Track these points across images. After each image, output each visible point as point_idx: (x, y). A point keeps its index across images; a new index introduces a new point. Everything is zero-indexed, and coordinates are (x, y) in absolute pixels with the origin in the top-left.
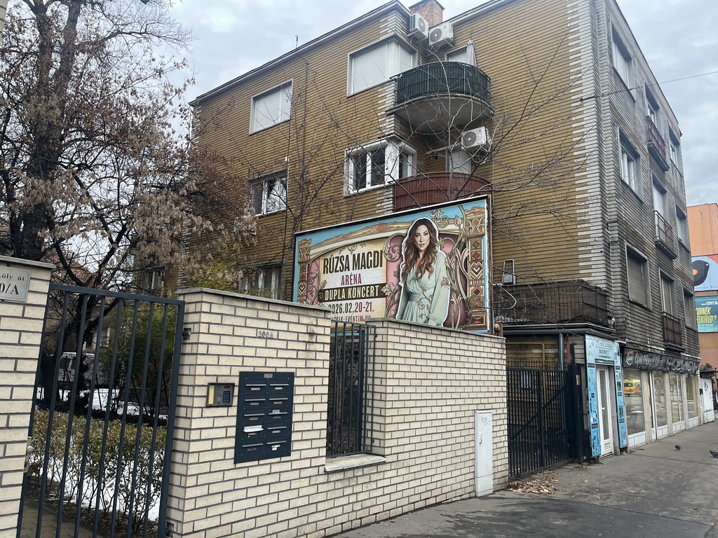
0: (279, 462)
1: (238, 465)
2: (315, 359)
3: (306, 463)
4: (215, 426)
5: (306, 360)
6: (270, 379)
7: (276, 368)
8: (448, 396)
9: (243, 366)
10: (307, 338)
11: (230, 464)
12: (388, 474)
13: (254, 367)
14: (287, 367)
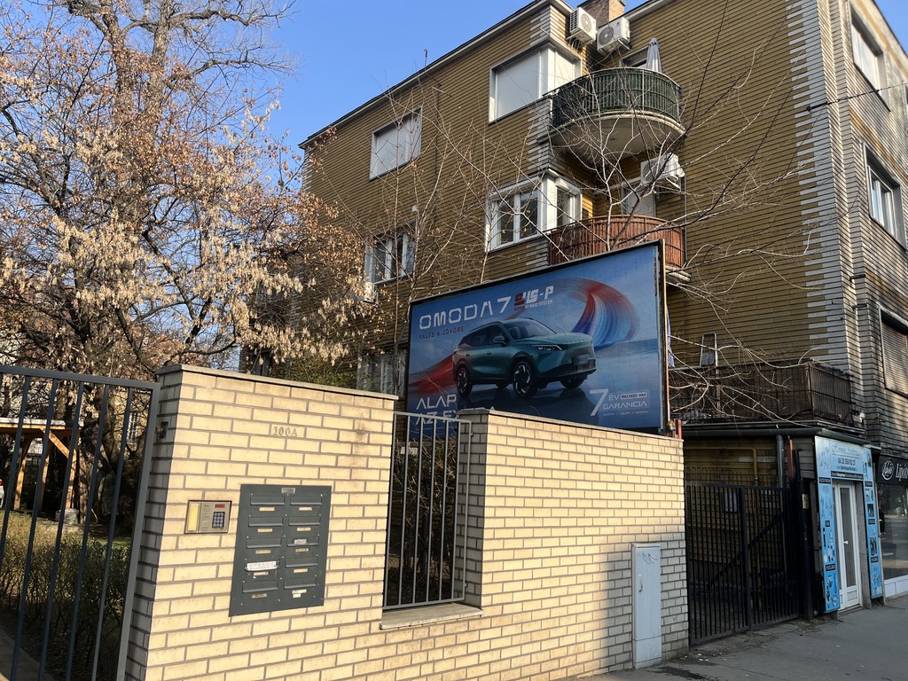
0: (304, 616)
1: (236, 619)
2: (367, 468)
3: (351, 617)
4: (199, 561)
5: (351, 468)
6: (292, 495)
7: (301, 479)
8: (588, 522)
9: (246, 476)
10: (353, 437)
11: (224, 617)
12: (485, 635)
13: (265, 478)
14: (319, 479)
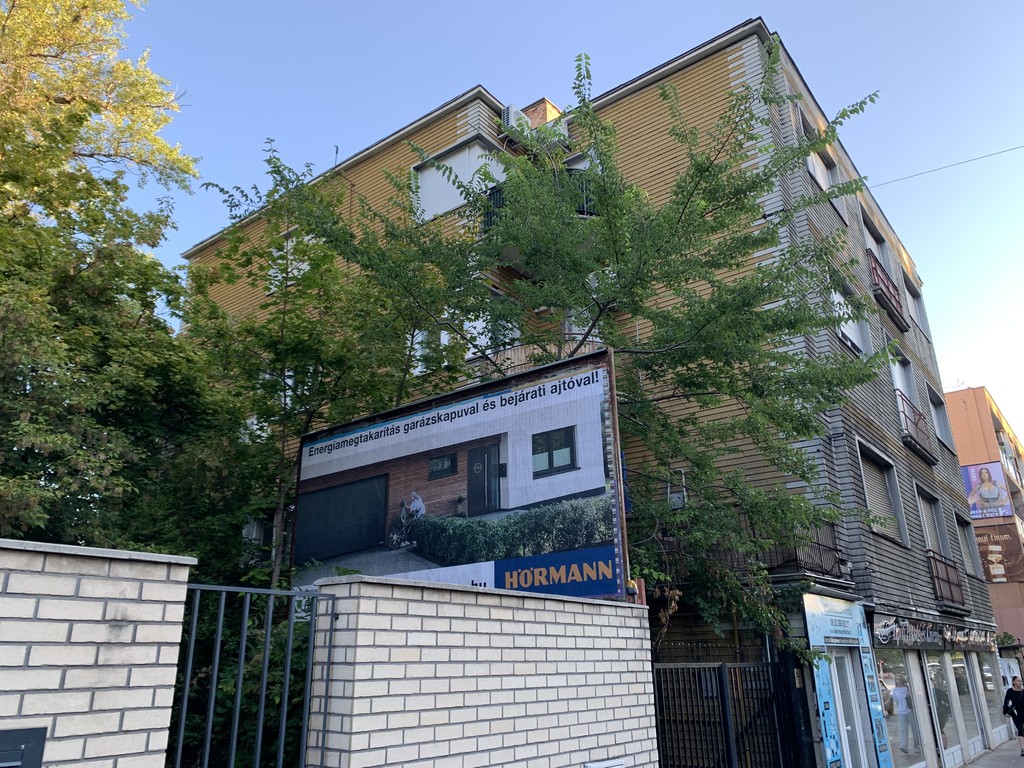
2: (128, 687)
5: (93, 690)
10: (102, 633)
14: (21, 716)
